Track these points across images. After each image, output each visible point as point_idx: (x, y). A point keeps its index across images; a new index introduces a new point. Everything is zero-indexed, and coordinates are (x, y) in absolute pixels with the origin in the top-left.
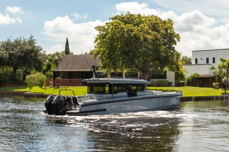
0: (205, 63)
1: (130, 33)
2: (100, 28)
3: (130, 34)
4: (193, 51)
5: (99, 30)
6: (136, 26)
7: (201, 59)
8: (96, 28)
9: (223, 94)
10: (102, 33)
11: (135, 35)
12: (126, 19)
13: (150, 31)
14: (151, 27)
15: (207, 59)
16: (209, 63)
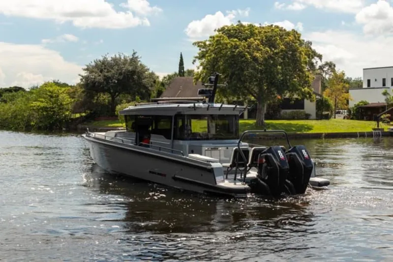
0: (381, 85)
1: (234, 50)
2: (200, 44)
3: (234, 52)
4: (364, 69)
5: (199, 46)
6: (244, 41)
7: (374, 80)
8: (194, 44)
9: (374, 129)
10: (202, 50)
11: (240, 52)
12: (232, 31)
13: (261, 47)
14: (264, 41)
15: (384, 80)
16: (387, 86)
